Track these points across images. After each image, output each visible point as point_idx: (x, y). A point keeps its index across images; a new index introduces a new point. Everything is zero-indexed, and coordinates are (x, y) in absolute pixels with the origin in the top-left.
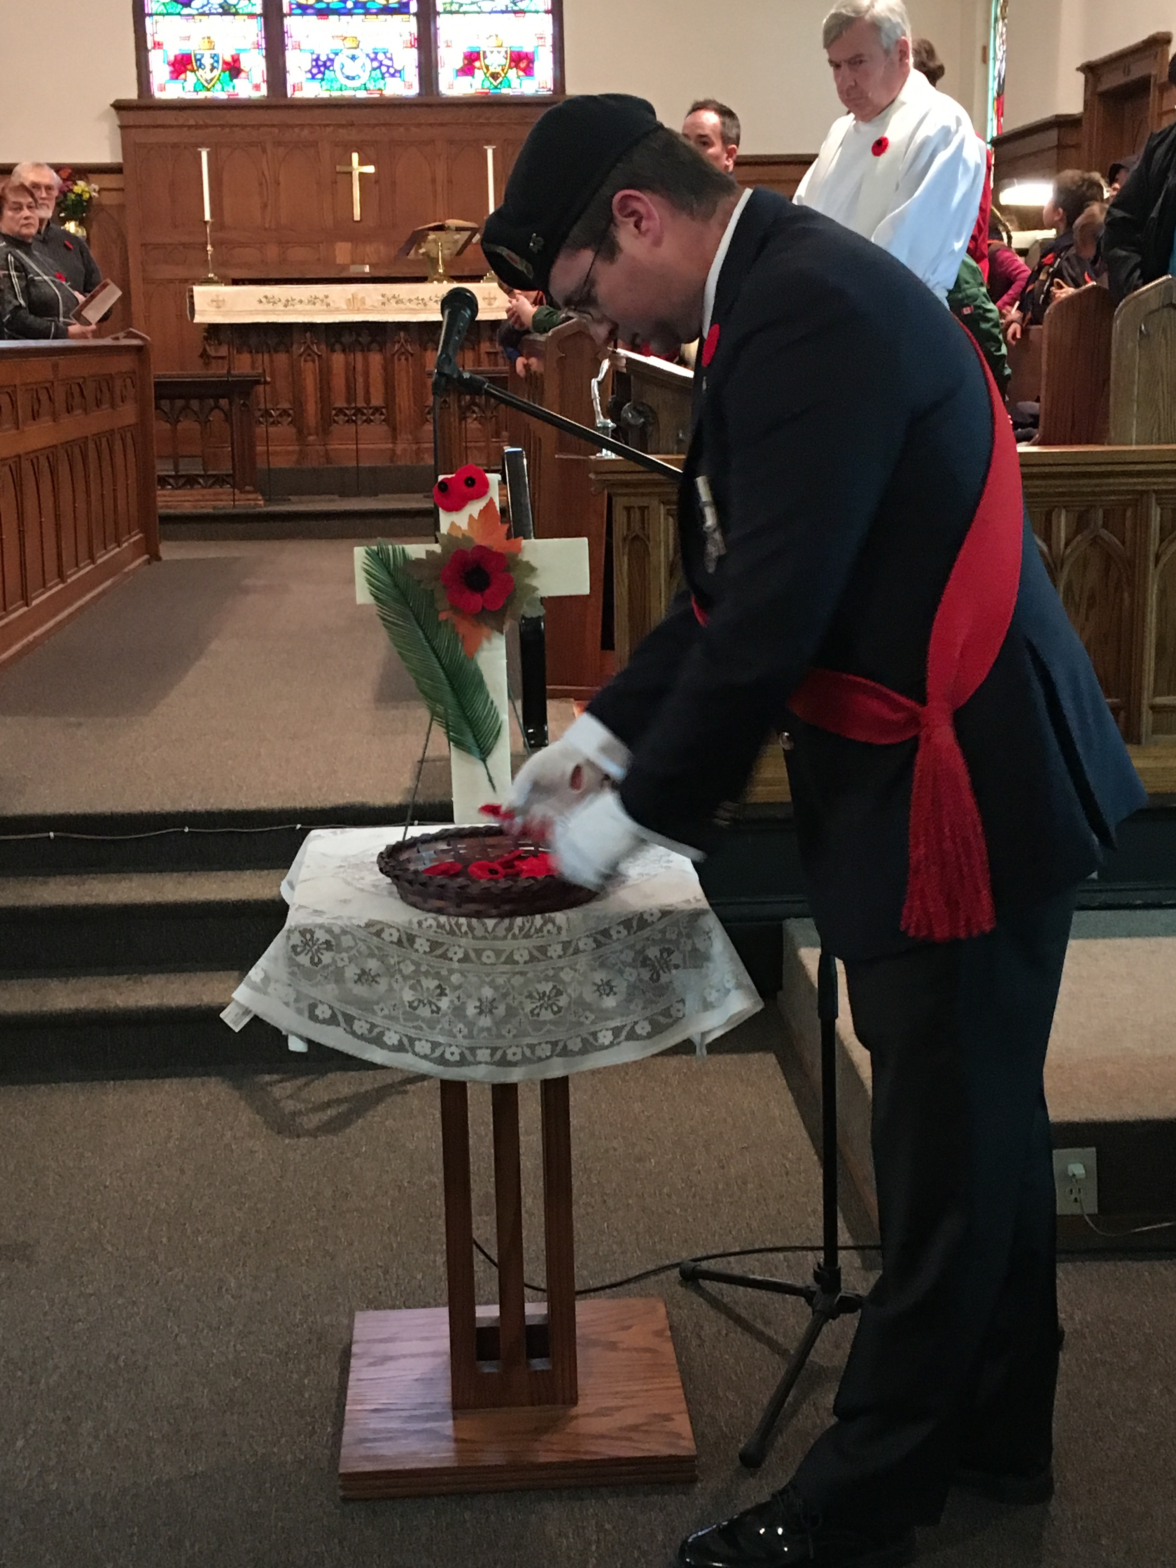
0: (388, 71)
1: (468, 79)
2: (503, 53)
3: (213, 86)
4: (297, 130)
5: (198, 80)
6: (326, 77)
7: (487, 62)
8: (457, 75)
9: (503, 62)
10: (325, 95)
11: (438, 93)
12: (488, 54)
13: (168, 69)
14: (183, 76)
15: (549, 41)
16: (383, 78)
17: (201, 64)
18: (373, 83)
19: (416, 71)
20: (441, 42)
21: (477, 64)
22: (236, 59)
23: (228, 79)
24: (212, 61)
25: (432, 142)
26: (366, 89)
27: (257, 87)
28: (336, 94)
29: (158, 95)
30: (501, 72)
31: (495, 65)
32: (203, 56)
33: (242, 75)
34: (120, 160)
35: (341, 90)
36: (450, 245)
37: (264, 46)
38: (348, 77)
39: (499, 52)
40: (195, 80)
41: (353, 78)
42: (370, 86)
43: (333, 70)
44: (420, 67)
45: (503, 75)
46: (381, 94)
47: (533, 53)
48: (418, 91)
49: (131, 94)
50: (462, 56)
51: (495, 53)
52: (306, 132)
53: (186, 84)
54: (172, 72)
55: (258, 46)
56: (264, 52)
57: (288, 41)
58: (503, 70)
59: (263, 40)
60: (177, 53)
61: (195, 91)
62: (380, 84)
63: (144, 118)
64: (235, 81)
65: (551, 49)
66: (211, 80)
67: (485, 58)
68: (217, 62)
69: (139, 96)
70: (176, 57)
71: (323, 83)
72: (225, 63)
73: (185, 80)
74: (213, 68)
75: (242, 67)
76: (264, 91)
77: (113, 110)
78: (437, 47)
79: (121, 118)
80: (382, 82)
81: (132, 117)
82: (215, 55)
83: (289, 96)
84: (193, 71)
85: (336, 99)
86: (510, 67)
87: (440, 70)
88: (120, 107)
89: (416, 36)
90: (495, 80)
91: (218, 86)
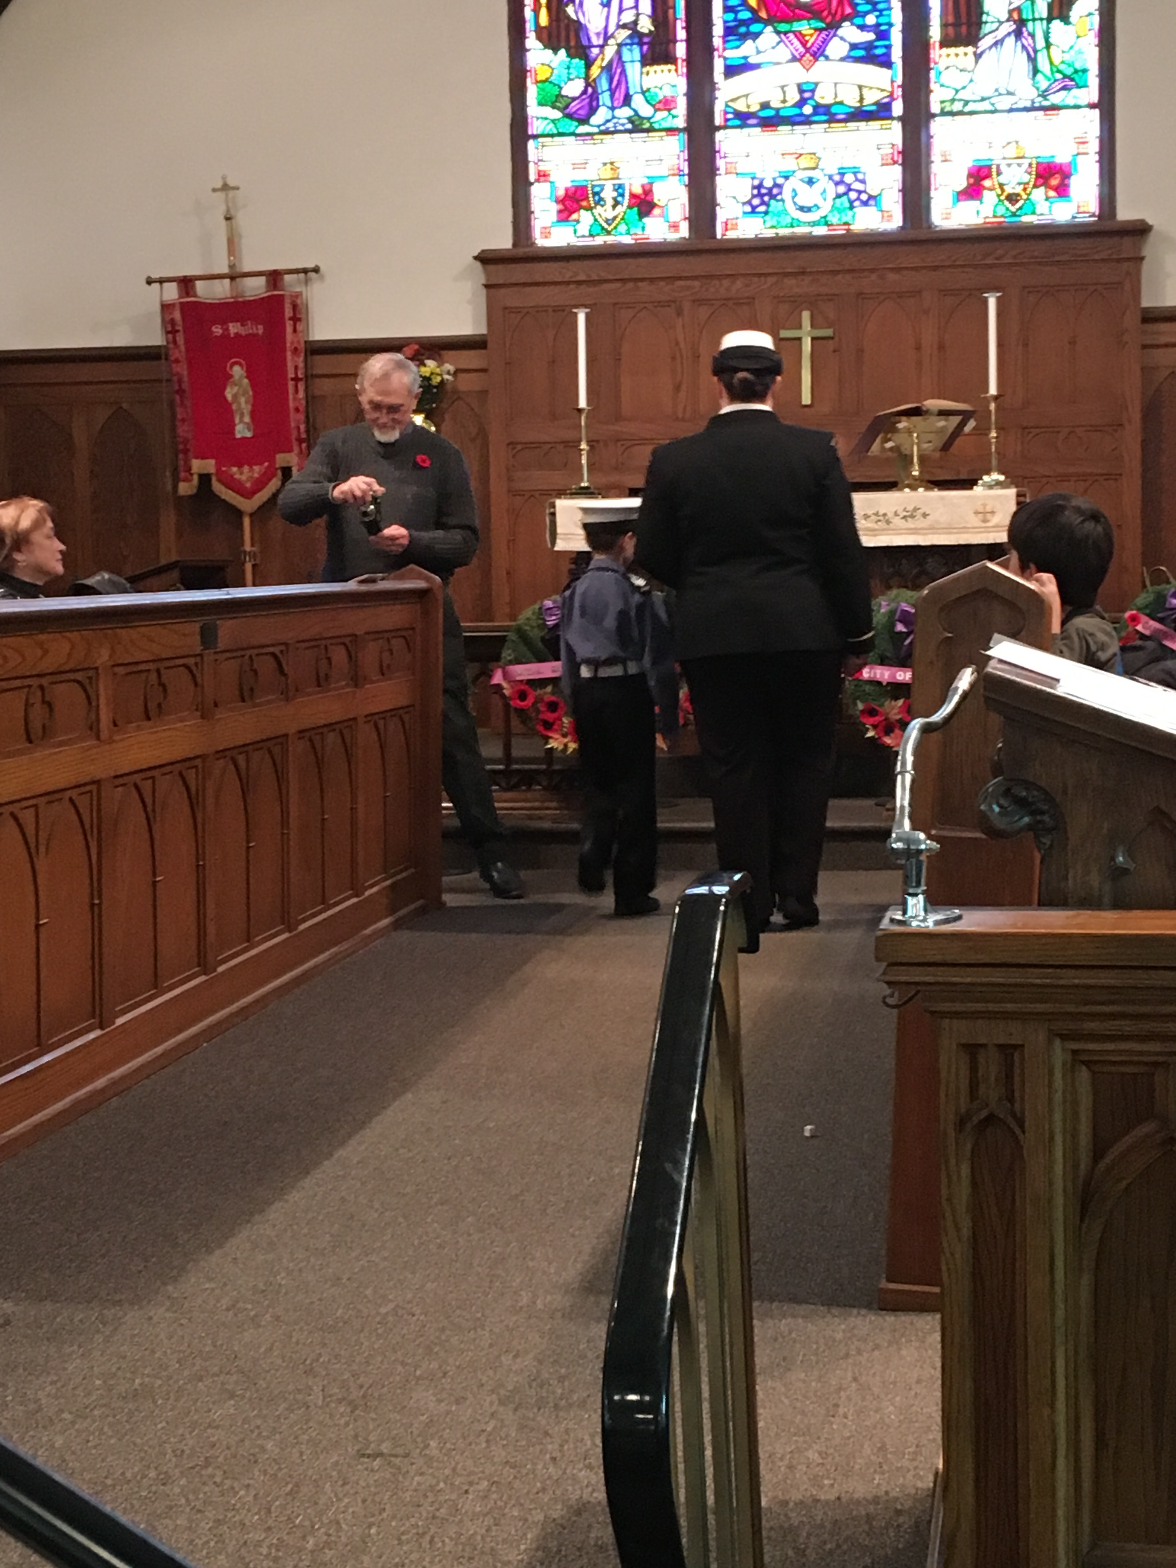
0: (858, 199)
1: (973, 204)
2: (1025, 166)
3: (615, 228)
4: (726, 283)
5: (596, 220)
6: (770, 209)
7: (1002, 179)
8: (959, 200)
9: (1026, 178)
10: (769, 233)
11: (930, 225)
12: (1003, 168)
13: (555, 207)
14: (574, 216)
15: (1094, 146)
16: (852, 207)
17: (601, 199)
18: (838, 216)
19: (898, 197)
20: (936, 156)
21: (987, 183)
22: (648, 191)
23: (637, 217)
24: (615, 194)
25: (917, 293)
26: (827, 224)
27: (675, 227)
28: (784, 232)
29: (541, 242)
30: (1022, 193)
31: (1013, 183)
32: (602, 187)
33: (656, 211)
34: (483, 330)
35: (792, 226)
36: (931, 437)
37: (686, 171)
38: (802, 209)
39: (1019, 165)
40: (591, 220)
41: (809, 210)
42: (834, 219)
43: (783, 200)
44: (904, 191)
45: (1025, 197)
46: (848, 230)
47: (1069, 164)
48: (900, 224)
49: (503, 241)
50: (966, 173)
51: (1014, 166)
52: (739, 283)
53: (578, 227)
54: (560, 212)
55: (679, 173)
56: (686, 178)
57: (720, 163)
58: (1025, 190)
59: (686, 163)
60: (569, 185)
61: (591, 235)
62: (847, 217)
63: (519, 273)
64: (645, 220)
65: (1097, 157)
66: (615, 218)
67: (999, 173)
68: (622, 195)
69: (515, 245)
70: (567, 190)
71: (767, 218)
72: (633, 196)
73: (578, 221)
74: (616, 203)
75: (656, 201)
76: (684, 231)
77: (478, 264)
78: (929, 162)
79: (488, 275)
80: (850, 213)
81: (502, 273)
82: (621, 186)
83: (719, 236)
84: (589, 208)
85: (784, 238)
86: (1035, 186)
87: (933, 193)
88: (486, 259)
89: (900, 149)
90: (1013, 205)
91: (623, 228)
